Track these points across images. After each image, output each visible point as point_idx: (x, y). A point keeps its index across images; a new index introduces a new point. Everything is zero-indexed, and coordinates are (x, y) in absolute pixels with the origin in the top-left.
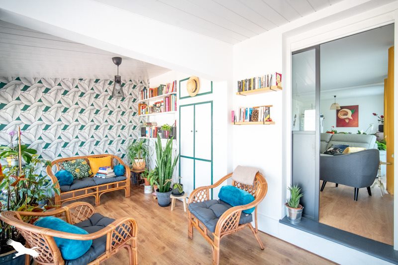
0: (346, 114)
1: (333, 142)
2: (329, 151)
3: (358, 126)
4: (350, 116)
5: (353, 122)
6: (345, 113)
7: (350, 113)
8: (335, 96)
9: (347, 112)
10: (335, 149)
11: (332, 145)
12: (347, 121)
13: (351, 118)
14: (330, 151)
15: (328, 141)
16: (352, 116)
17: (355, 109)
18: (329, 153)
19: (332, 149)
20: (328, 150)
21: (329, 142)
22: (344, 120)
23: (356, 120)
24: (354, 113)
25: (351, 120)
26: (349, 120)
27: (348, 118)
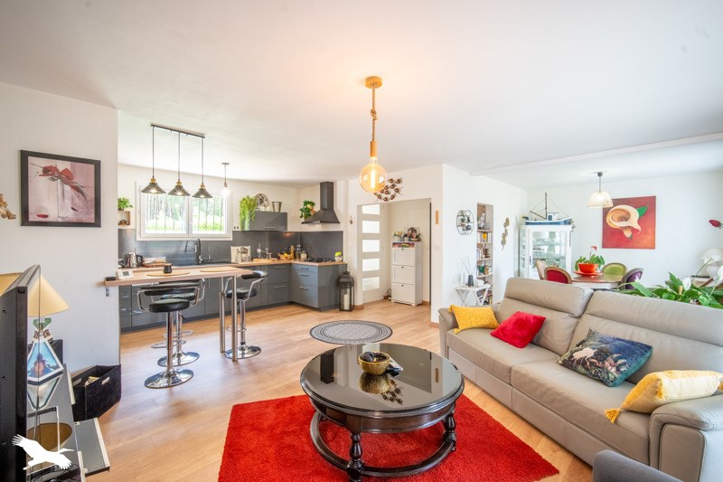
0: (626, 218)
1: (595, 320)
2: (578, 362)
3: (653, 247)
4: (634, 221)
5: (642, 237)
6: (623, 214)
7: (635, 214)
8: (600, 174)
9: (629, 214)
10: (601, 355)
11: (591, 334)
12: (628, 234)
13: (637, 226)
14: (583, 362)
15: (578, 311)
16: (639, 222)
17: (647, 206)
18: (580, 368)
19: (588, 352)
20: (577, 356)
21: (580, 317)
22: (619, 232)
23: (650, 230)
24: (644, 215)
25: (638, 230)
26: (634, 230)
27: (629, 227)
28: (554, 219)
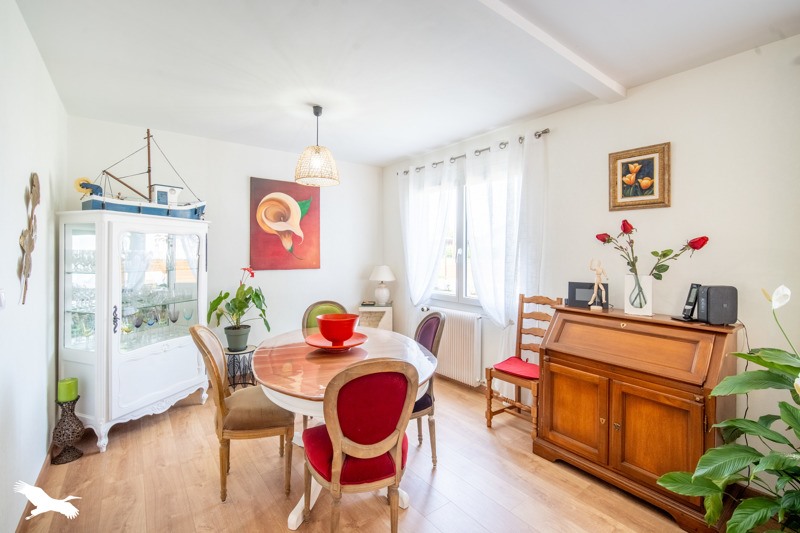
0: (283, 216)
3: (317, 265)
4: (294, 224)
5: (306, 249)
6: (279, 210)
7: (296, 211)
8: (317, 110)
9: (288, 209)
12: (287, 244)
13: (299, 233)
16: (302, 224)
17: (310, 200)
22: (275, 239)
23: (314, 239)
24: (307, 214)
25: (300, 238)
26: (295, 238)
27: (289, 232)
28: (173, 202)
